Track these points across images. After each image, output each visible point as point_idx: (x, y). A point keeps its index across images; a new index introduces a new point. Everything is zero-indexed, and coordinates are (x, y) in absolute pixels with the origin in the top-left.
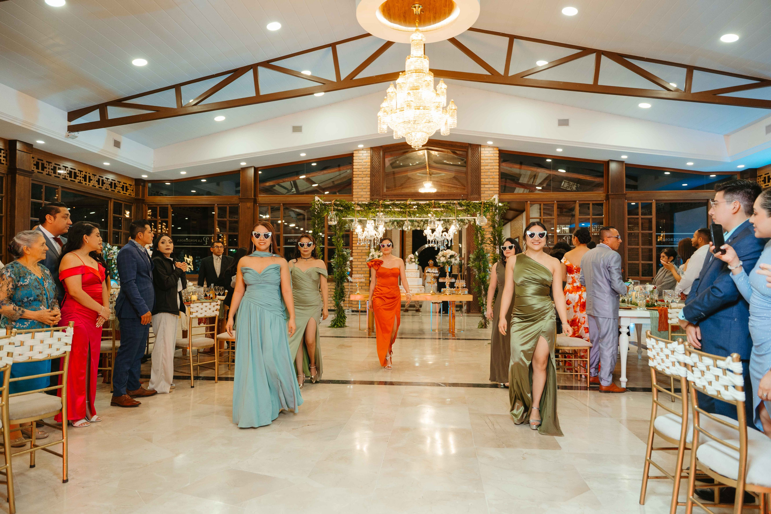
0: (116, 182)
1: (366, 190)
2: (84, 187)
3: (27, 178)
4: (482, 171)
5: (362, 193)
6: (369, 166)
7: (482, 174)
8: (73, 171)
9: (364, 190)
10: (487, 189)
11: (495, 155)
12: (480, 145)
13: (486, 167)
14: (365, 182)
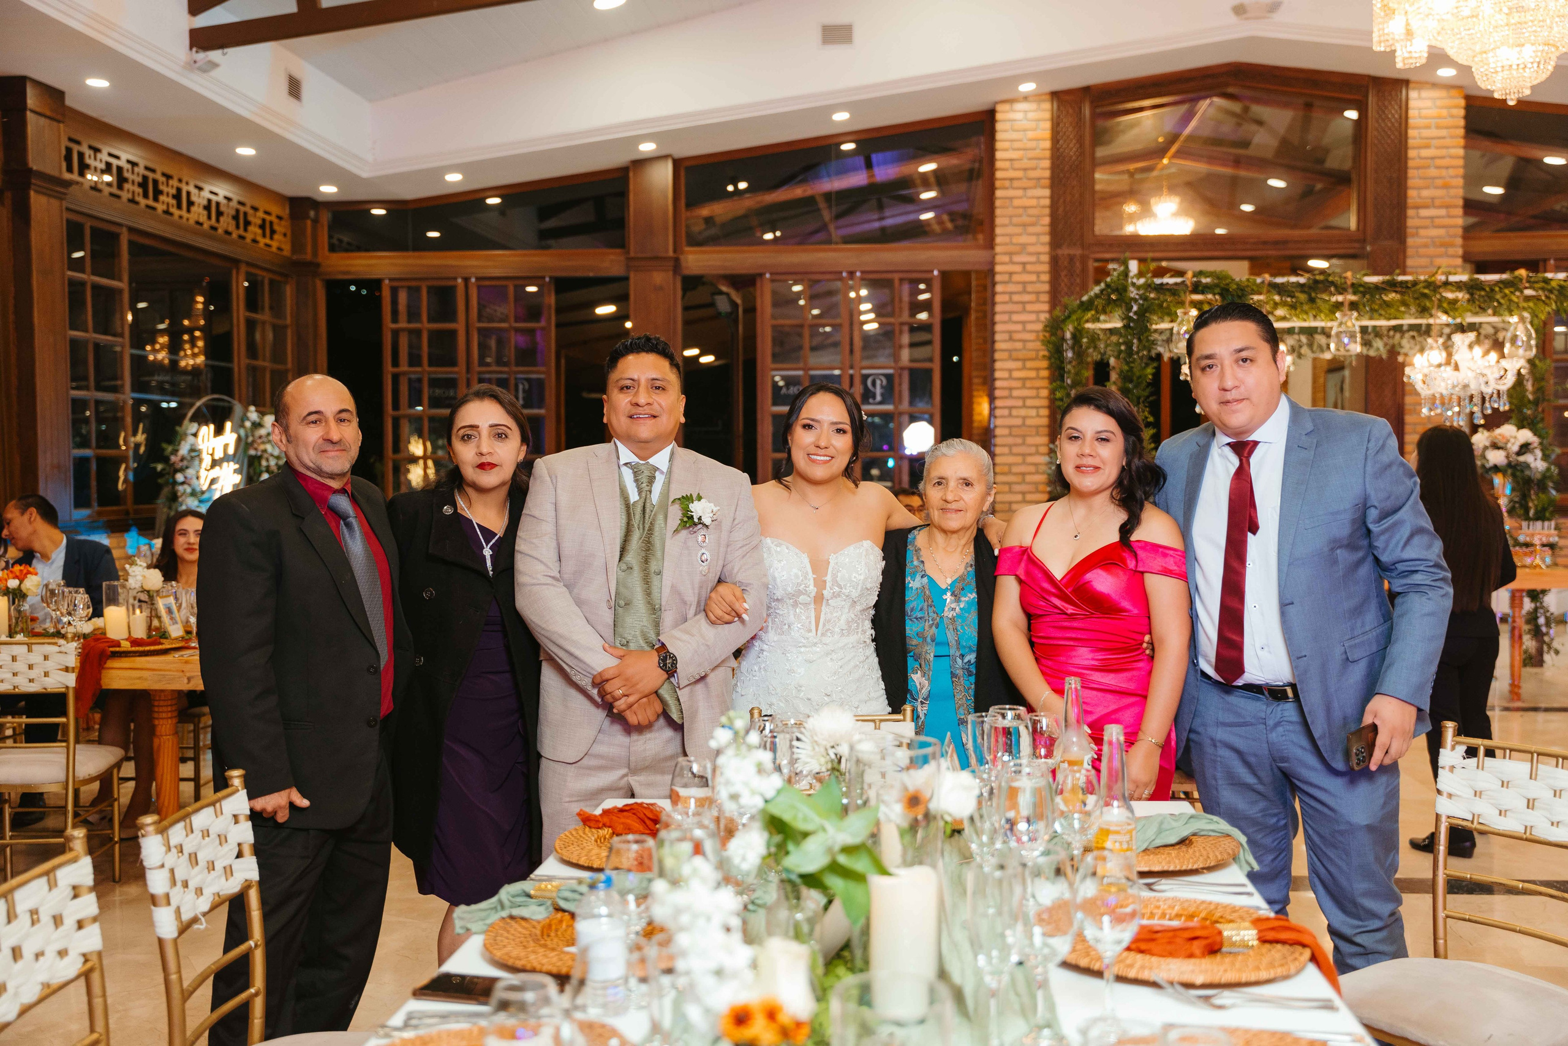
0: (248, 209)
1: (1037, 229)
2: (180, 227)
3: (55, 203)
4: (1411, 163)
5: (1024, 239)
6: (1048, 154)
7: (1411, 173)
8: (151, 175)
9: (1031, 229)
10: (1428, 222)
11: (1455, 111)
12: (1406, 83)
13: (1425, 153)
14: (1034, 202)
